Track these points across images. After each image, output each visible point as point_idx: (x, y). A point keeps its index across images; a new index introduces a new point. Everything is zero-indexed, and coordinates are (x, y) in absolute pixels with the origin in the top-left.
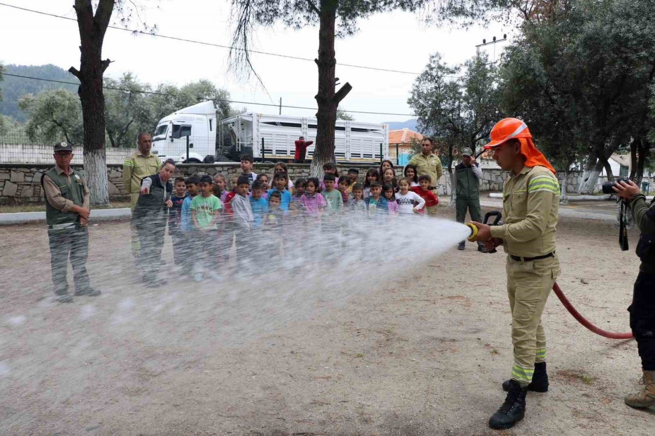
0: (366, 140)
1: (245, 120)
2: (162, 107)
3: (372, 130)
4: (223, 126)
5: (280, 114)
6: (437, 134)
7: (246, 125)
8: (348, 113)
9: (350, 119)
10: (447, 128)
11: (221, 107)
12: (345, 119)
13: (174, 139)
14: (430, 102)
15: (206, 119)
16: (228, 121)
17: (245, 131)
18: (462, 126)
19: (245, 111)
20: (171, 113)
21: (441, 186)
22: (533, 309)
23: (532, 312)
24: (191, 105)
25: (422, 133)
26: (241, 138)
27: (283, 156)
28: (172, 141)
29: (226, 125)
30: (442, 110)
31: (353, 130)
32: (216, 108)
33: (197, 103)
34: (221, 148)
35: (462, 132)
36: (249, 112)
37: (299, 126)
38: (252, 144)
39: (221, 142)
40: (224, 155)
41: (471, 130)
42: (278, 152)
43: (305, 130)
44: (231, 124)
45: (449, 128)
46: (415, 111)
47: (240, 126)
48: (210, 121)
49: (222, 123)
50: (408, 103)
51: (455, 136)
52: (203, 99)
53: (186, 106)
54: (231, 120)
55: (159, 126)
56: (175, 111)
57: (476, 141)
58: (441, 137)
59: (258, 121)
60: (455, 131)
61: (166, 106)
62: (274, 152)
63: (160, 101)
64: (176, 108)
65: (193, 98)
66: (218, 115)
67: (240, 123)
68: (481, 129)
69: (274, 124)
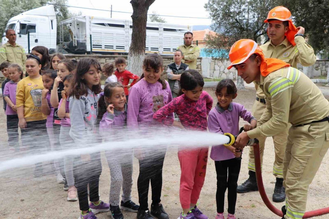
0: (175, 38)
1: (79, 21)
2: (11, 9)
3: (179, 30)
4: (63, 26)
5: (111, 17)
6: (227, 31)
7: (81, 25)
8: (162, 17)
9: (163, 22)
10: (234, 27)
11: (61, 10)
12: (159, 22)
13: (22, 35)
14: (222, 7)
15: (48, 20)
16: (66, 22)
17: (80, 29)
18: (247, 25)
19: (81, 14)
20: (18, 14)
21: (231, 73)
22: (305, 165)
23: (303, 166)
24: (35, 8)
25: (215, 31)
26: (77, 35)
27: (110, 50)
28: (20, 36)
29: (65, 25)
30: (231, 13)
31: (165, 30)
32: (56, 10)
33: (40, 6)
34: (62, 43)
35: (247, 30)
36: (83, 15)
37: (123, 26)
38: (86, 40)
39: (62, 39)
40: (64, 48)
41: (254, 28)
42: (107, 46)
43: (127, 30)
44: (69, 25)
45: (236, 27)
46: (210, 14)
47: (76, 26)
48: (52, 21)
49: (62, 23)
50: (205, 7)
51: (241, 33)
52: (45, 3)
53: (31, 8)
54: (68, 21)
55: (8, 24)
56: (22, 12)
57: (257, 37)
58: (230, 34)
59: (90, 22)
60: (242, 29)
61: (14, 8)
62: (103, 47)
63: (10, 4)
64: (23, 10)
65: (37, 2)
66: (59, 17)
67: (76, 24)
68: (262, 28)
69: (103, 24)
